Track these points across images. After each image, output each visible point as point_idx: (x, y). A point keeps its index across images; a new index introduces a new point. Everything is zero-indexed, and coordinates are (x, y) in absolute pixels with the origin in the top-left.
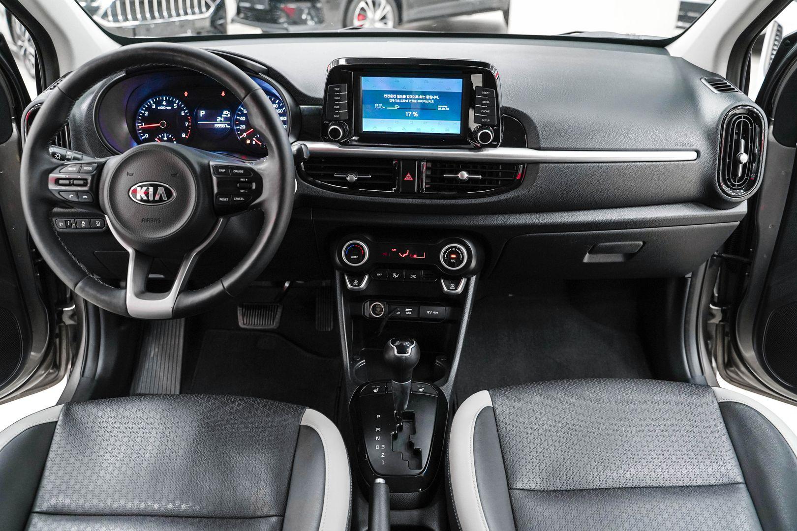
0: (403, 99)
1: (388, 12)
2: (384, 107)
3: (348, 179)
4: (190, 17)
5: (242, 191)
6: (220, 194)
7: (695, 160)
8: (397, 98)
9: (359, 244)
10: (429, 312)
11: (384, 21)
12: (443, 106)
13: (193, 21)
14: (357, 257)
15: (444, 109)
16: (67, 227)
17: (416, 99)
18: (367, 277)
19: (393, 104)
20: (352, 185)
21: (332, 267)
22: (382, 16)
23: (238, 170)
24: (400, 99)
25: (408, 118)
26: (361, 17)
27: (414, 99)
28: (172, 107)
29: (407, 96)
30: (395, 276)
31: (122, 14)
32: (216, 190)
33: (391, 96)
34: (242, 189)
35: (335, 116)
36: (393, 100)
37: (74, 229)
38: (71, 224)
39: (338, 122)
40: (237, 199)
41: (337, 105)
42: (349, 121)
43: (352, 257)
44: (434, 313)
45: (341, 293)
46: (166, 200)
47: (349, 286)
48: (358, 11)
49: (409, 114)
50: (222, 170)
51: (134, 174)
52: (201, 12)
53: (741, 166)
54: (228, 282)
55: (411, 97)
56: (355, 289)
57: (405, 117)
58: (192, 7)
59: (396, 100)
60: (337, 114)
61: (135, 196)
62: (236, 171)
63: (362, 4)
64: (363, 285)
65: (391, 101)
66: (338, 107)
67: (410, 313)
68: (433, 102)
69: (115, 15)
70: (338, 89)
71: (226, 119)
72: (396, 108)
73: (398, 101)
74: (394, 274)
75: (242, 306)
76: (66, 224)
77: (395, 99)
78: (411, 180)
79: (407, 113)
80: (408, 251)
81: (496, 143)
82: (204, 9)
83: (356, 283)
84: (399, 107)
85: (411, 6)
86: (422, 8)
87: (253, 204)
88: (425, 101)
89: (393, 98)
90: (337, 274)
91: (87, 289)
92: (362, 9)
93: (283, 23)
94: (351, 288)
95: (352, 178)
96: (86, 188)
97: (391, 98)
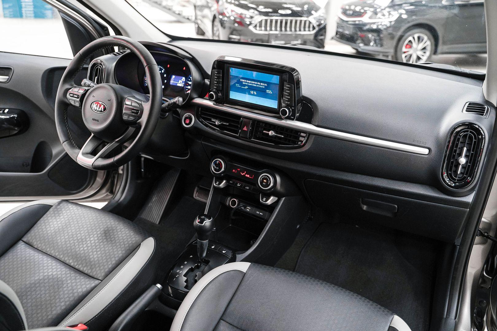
1: (428, 45)
2: (240, 86)
3: (216, 123)
4: (302, 33)
5: (133, 114)
6: (125, 114)
7: (427, 155)
8: (246, 82)
9: (220, 161)
10: (258, 212)
11: (424, 51)
12: (269, 91)
13: (303, 35)
14: (219, 168)
15: (269, 92)
17: (256, 84)
18: (224, 182)
19: (245, 85)
22: (423, 47)
24: (248, 83)
25: (251, 94)
26: (408, 46)
27: (254, 84)
29: (252, 82)
31: (265, 27)
32: (124, 111)
33: (244, 80)
35: (214, 87)
36: (245, 83)
40: (131, 117)
42: (222, 91)
43: (216, 168)
44: (261, 213)
46: (103, 112)
47: (214, 184)
48: (407, 42)
51: (95, 97)
52: (309, 31)
53: (460, 166)
54: (116, 158)
55: (254, 82)
56: (217, 187)
58: (305, 27)
59: (246, 83)
60: (216, 86)
63: (411, 38)
64: (221, 185)
65: (243, 83)
66: (216, 82)
67: (249, 210)
68: (264, 87)
69: (260, 26)
70: (217, 72)
71: (183, 82)
72: (246, 88)
73: (247, 84)
74: (238, 184)
78: (246, 130)
79: (251, 92)
80: (245, 172)
81: (293, 118)
82: (311, 29)
83: (218, 183)
84: (247, 88)
85: (444, 43)
86: (452, 46)
87: (138, 122)
88: (260, 86)
89: (244, 82)
91: (67, 145)
92: (410, 41)
93: (359, 43)
94: (215, 186)
95: (218, 122)
96: (78, 100)
97: (243, 82)
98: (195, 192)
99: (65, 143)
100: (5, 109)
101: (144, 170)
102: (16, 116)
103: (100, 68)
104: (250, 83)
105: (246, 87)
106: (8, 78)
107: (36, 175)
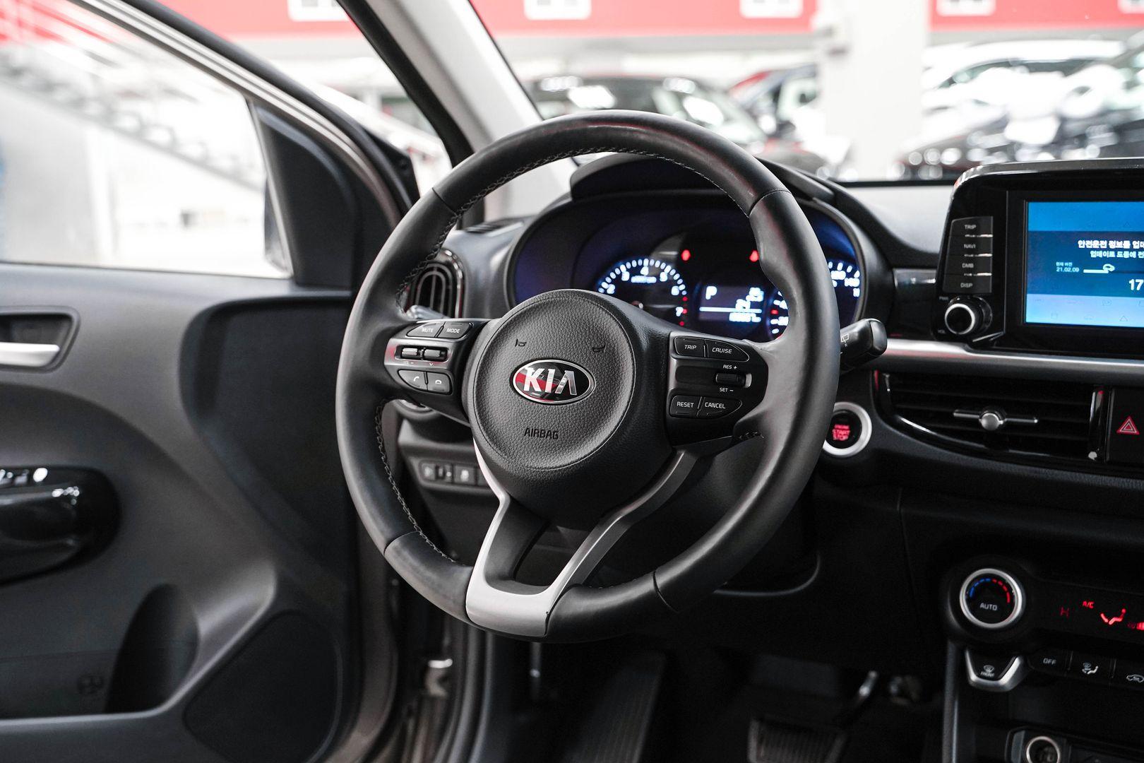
0: (1123, 250)
2: (1077, 270)
3: (984, 422)
5: (722, 390)
6: (680, 393)
8: (1108, 249)
9: (1003, 580)
14: (995, 608)
16: (438, 478)
18: (1016, 663)
19: (1099, 263)
20: (991, 436)
21: (941, 632)
23: (721, 348)
24: (1116, 250)
25: (1134, 293)
28: (658, 277)
29: (1134, 243)
30: (1089, 670)
32: (672, 386)
33: (1095, 244)
34: (725, 386)
35: (963, 285)
36: (1100, 254)
37: (448, 483)
38: (444, 473)
39: (967, 297)
40: (711, 405)
41: (969, 260)
42: (995, 297)
43: (982, 606)
45: (954, 695)
46: (576, 396)
47: (973, 677)
49: (1136, 284)
50: (690, 347)
51: (527, 344)
54: (665, 577)
56: (986, 686)
57: (1126, 292)
59: (1106, 254)
60: (968, 280)
61: (522, 388)
62: (718, 350)
64: (1006, 679)
65: (1094, 254)
66: (971, 266)
70: (974, 227)
71: (754, 305)
72: (1106, 271)
73: (1112, 254)
74: (1087, 665)
75: (761, 720)
76: (437, 472)
77: (1103, 250)
78: (1133, 435)
79: (1132, 282)
80: (1123, 610)
83: (989, 672)
84: (1112, 268)
87: (742, 420)
89: (1099, 249)
90: (951, 649)
91: (406, 553)
94: (976, 683)
95: (991, 420)
96: (443, 366)
97: (1094, 249)
98: (753, 744)
99: (396, 543)
100: (32, 470)
101: (542, 671)
102: (75, 492)
103: (441, 276)
104: (1126, 250)
105: (1107, 269)
106: (58, 354)
107: (137, 720)
